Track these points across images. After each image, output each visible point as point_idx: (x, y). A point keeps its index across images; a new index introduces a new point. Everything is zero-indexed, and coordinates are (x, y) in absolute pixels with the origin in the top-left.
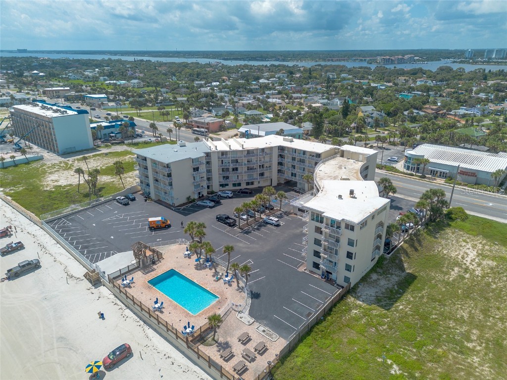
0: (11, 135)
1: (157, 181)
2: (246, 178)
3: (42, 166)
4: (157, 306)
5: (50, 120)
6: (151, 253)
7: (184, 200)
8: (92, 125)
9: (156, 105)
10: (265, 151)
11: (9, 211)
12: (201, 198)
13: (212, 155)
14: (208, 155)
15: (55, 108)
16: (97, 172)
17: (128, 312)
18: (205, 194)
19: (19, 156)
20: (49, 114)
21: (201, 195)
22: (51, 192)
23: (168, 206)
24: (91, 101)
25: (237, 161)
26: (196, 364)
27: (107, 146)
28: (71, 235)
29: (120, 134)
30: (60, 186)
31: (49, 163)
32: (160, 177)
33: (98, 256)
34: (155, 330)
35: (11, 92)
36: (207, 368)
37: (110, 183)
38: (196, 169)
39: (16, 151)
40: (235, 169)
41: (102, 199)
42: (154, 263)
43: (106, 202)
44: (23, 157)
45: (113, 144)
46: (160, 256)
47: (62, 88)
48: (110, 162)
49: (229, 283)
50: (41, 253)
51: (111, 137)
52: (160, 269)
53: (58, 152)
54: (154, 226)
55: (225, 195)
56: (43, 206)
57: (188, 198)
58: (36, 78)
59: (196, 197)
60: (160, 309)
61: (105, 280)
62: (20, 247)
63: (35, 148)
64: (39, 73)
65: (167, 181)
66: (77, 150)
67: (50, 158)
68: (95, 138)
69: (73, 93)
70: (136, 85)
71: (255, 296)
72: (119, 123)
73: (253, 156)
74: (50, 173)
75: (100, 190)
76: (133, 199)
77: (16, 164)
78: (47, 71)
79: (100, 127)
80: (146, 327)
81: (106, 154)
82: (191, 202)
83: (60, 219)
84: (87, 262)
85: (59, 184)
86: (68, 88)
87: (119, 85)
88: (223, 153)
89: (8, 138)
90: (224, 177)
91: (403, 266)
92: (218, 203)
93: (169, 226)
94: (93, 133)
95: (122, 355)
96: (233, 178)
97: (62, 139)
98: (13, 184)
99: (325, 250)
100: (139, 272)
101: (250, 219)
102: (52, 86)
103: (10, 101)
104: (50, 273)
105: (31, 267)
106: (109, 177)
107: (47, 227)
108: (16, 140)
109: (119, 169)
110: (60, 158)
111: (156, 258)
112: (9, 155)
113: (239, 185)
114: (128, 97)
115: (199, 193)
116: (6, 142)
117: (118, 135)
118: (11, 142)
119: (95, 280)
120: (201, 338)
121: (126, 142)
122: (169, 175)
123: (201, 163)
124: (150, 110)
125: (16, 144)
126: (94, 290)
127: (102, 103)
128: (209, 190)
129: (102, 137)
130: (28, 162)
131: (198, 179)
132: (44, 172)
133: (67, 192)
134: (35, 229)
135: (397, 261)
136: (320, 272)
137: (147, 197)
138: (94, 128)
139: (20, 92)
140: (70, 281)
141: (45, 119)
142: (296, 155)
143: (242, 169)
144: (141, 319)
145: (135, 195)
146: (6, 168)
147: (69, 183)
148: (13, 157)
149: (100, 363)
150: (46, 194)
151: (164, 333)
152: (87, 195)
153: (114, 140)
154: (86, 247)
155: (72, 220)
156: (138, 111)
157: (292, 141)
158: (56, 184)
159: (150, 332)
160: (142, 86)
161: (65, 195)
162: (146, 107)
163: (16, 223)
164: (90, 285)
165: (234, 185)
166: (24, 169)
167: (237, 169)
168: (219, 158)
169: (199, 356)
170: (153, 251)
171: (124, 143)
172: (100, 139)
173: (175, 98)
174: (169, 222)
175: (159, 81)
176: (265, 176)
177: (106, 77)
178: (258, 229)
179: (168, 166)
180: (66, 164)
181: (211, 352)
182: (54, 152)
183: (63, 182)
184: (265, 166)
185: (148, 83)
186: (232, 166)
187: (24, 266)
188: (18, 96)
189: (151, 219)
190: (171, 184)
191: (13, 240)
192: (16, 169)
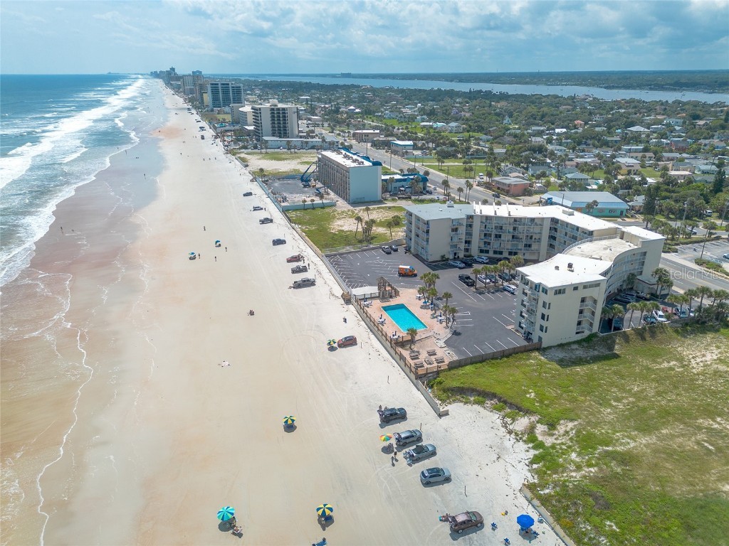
0: (315, 180)
1: (418, 236)
2: (509, 247)
3: (334, 211)
4: (380, 320)
5: (347, 170)
6: (390, 288)
7: (438, 258)
8: (383, 177)
9: (466, 157)
10: (536, 221)
11: (302, 243)
12: (456, 258)
13: (475, 218)
14: (470, 217)
15: (355, 157)
16: (373, 221)
17: (363, 323)
18: (461, 255)
19: (318, 201)
20: (349, 163)
21: (456, 257)
22: (335, 234)
23: (423, 260)
24: (397, 149)
25: (501, 228)
26: (393, 358)
27: (393, 200)
28: (343, 271)
29: (410, 189)
30: (343, 231)
31: (339, 210)
32: (420, 232)
33: (354, 285)
34: (376, 336)
35: (324, 132)
36: (398, 360)
37: (382, 234)
38: (455, 230)
39: (316, 195)
40: (498, 236)
41: (371, 246)
42: (391, 297)
43: (373, 249)
44: (321, 202)
45: (399, 198)
46: (397, 294)
47: (372, 131)
48: (389, 215)
49: (441, 322)
50: (317, 276)
51: (401, 191)
52: (393, 302)
53: (349, 201)
54: (403, 272)
55: (480, 260)
56: (327, 244)
57: (443, 257)
58: (351, 115)
59: (451, 257)
60: (382, 323)
61: (353, 300)
62: (304, 269)
63: (332, 195)
64: (355, 110)
65: (425, 236)
66: (366, 200)
67: (342, 205)
68: (385, 190)
69: (382, 138)
70: (454, 129)
71: (456, 333)
72: (412, 177)
73: (519, 225)
74: (338, 219)
75: (372, 239)
76: (396, 250)
77: (313, 207)
78: (364, 106)
79: (392, 180)
80: (371, 333)
81: (390, 208)
82: (444, 261)
83: (335, 255)
84: (344, 285)
85: (343, 228)
86: (378, 131)
87: (435, 129)
88: (487, 218)
89: (312, 183)
90: (485, 243)
91: (614, 347)
92: (468, 265)
93: (415, 275)
94: (383, 185)
95: (350, 342)
96: (495, 245)
97: (355, 189)
98: (309, 223)
99: (528, 311)
100: (378, 301)
101: (492, 284)
102: (364, 127)
103: (320, 144)
104: (320, 290)
105: (309, 283)
106: (384, 229)
107: (325, 259)
108: (319, 185)
109: (395, 222)
110: (350, 207)
111: (393, 294)
112: (310, 199)
113: (501, 253)
114: (438, 146)
115: (455, 254)
116: (310, 186)
117: (408, 190)
118: (314, 186)
119: (347, 300)
120: (402, 344)
121: (413, 198)
122: (428, 232)
123: (461, 224)
124: (456, 164)
125: (317, 190)
126: (345, 306)
127: (407, 152)
128: (467, 254)
129: (392, 190)
130: (323, 207)
131: (455, 240)
132: (334, 217)
133: (347, 236)
134: (317, 260)
135: (609, 342)
136: (523, 331)
137: (408, 250)
138: (385, 180)
139: (332, 132)
140: (331, 297)
141: (344, 168)
142: (569, 230)
143: (506, 237)
144: (369, 328)
145: (398, 247)
146: (306, 209)
147: (350, 229)
148: (313, 201)
149: (337, 341)
150: (331, 235)
151: (379, 336)
152: (360, 242)
153: (403, 194)
154: (348, 278)
155: (344, 258)
156: (440, 164)
157: (572, 214)
158: (340, 228)
159: (372, 337)
160: (461, 131)
161: (345, 238)
162: (453, 159)
163: (305, 254)
164: (343, 302)
165: (495, 252)
166: (319, 212)
167: (500, 236)
168: (482, 222)
169: (396, 353)
170: (393, 288)
171: (410, 198)
172: (390, 192)
173: (491, 149)
174: (416, 272)
175: (485, 125)
176: (533, 248)
177: (425, 117)
178: (493, 293)
179: (427, 223)
180: (353, 212)
181: (406, 353)
182: (346, 200)
183: (345, 228)
184: (533, 238)
185: (470, 127)
186: (494, 232)
187: (304, 281)
188: (330, 137)
189: (401, 266)
190: (427, 241)
191: (301, 264)
192: (313, 211)
